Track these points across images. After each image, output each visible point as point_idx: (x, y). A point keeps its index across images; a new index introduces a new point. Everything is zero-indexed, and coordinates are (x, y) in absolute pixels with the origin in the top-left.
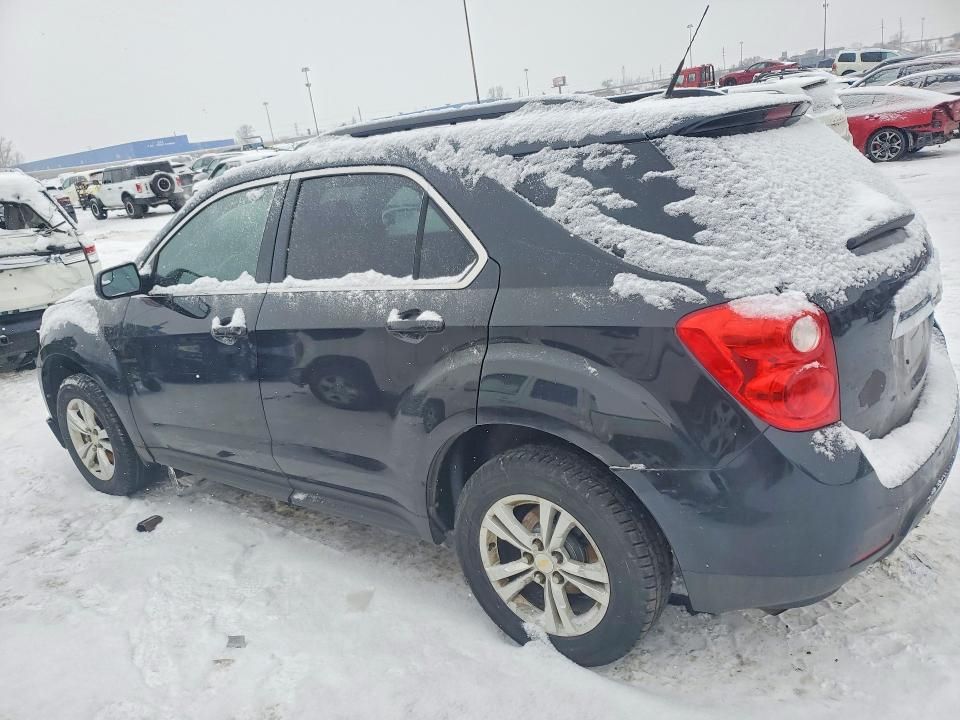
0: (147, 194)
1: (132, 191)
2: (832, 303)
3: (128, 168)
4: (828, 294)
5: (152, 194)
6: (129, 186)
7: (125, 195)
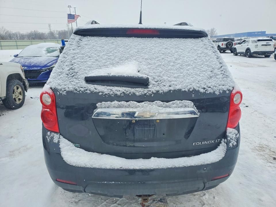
0: (224, 46)
1: (221, 45)
2: (58, 93)
3: (222, 38)
4: (59, 90)
5: (225, 47)
6: (220, 44)
7: (219, 46)
